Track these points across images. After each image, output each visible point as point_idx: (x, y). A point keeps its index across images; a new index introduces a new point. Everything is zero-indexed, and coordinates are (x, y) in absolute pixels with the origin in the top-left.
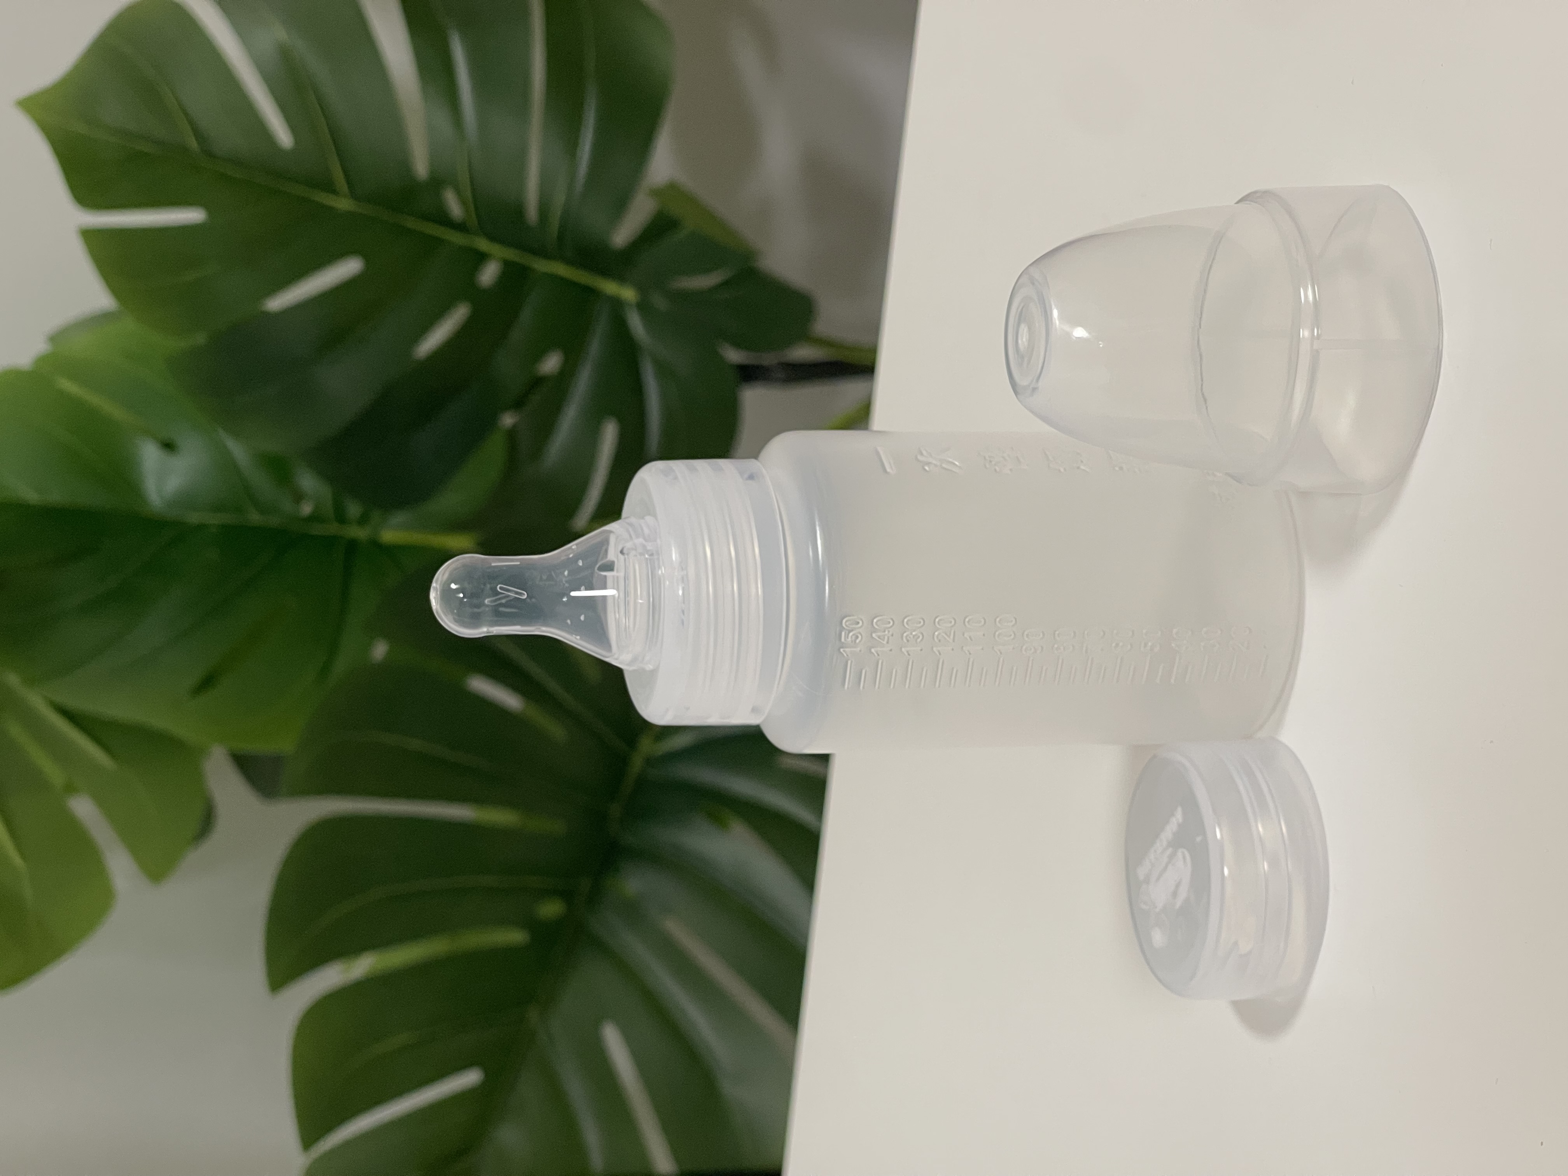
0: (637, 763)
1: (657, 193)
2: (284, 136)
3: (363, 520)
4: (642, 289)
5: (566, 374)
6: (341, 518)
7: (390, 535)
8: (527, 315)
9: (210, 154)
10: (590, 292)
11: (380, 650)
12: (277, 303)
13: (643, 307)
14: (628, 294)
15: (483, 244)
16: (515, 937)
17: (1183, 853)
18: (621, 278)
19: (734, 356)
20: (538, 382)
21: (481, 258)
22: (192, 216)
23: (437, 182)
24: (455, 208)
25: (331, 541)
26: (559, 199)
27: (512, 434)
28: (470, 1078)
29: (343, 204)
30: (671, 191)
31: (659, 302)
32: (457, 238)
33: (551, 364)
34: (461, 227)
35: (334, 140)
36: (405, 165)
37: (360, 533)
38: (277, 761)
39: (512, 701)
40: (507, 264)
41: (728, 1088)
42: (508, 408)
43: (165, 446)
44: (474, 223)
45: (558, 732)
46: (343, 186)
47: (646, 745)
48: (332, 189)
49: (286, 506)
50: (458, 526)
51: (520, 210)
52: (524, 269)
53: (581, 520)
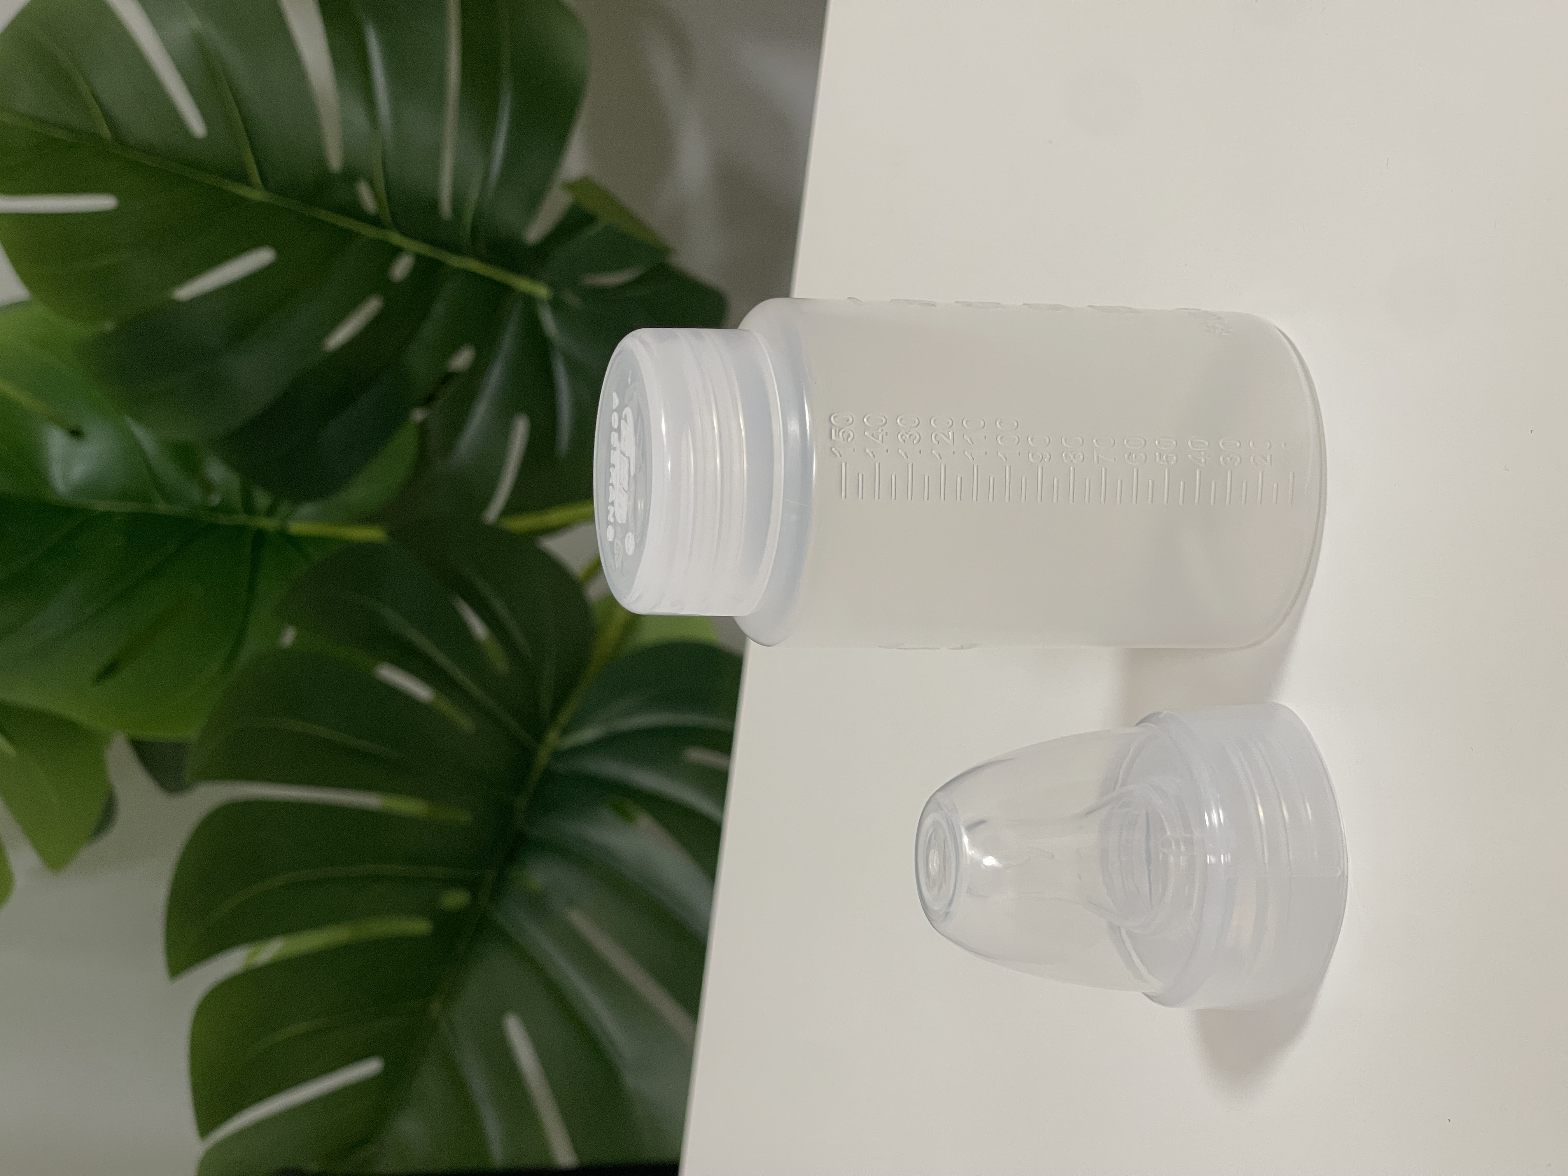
0: (543, 758)
1: (571, 186)
2: (197, 126)
3: (271, 512)
4: (553, 285)
5: (479, 368)
6: (249, 509)
7: (298, 527)
8: (439, 310)
9: (121, 141)
10: (505, 288)
11: (289, 637)
12: (186, 292)
13: (556, 304)
14: (541, 291)
15: (396, 238)
16: (420, 926)
18: (534, 276)
20: (448, 377)
21: (396, 252)
22: (104, 202)
23: (350, 175)
24: (367, 199)
25: (241, 529)
26: (473, 196)
27: (422, 428)
28: (370, 1067)
29: (256, 195)
30: (586, 184)
31: (571, 299)
32: (370, 232)
33: (462, 360)
34: (374, 221)
35: (247, 131)
36: (321, 161)
37: (269, 524)
38: (179, 749)
39: (421, 691)
40: (419, 258)
41: (630, 1080)
42: (418, 404)
43: (71, 433)
44: (386, 216)
45: (465, 723)
46: (256, 178)
47: (553, 739)
48: (245, 180)
49: (195, 494)
50: (366, 519)
51: (434, 204)
52: (438, 264)
53: (492, 514)
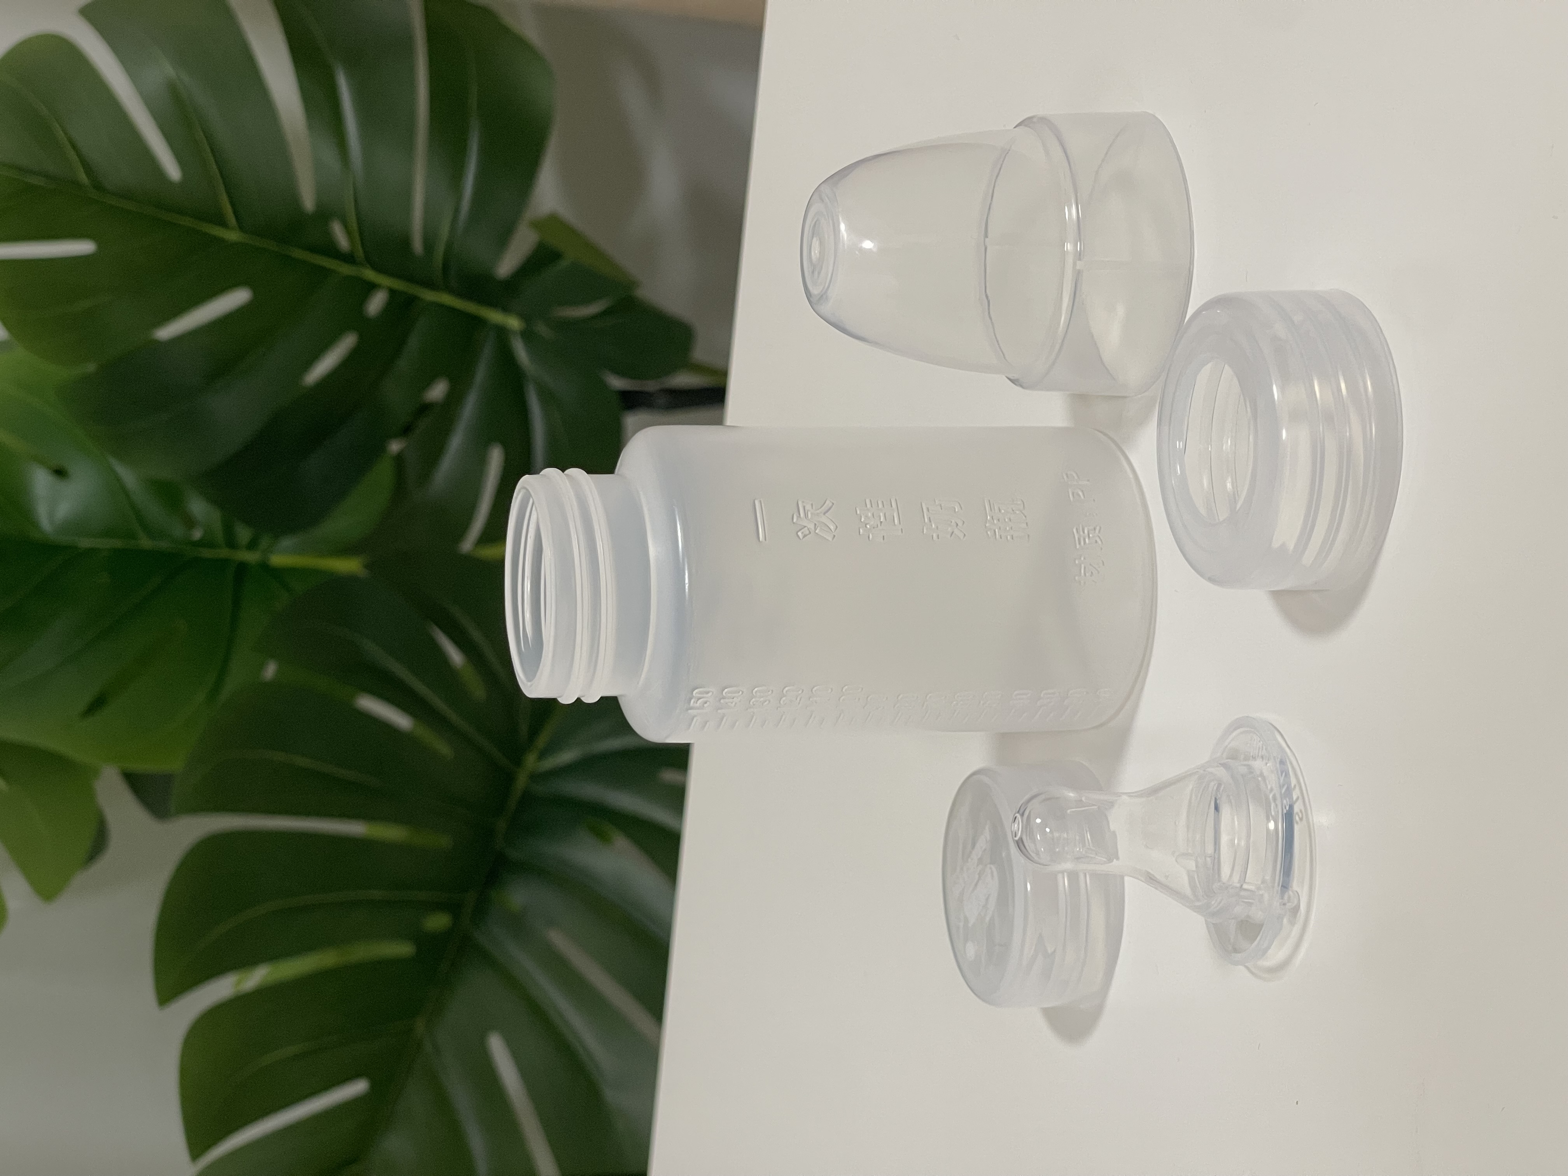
0: (521, 781)
1: (538, 225)
2: (173, 170)
3: (252, 545)
4: (526, 318)
5: (454, 399)
6: (231, 543)
7: (278, 560)
8: (414, 343)
9: (98, 186)
10: (477, 322)
11: (270, 670)
12: (166, 332)
13: (528, 335)
14: (514, 323)
15: (370, 274)
16: (403, 949)
17: (991, 868)
18: (506, 309)
19: (617, 383)
20: (425, 408)
21: (371, 288)
22: (83, 247)
23: (323, 215)
24: (342, 239)
25: (224, 563)
26: (444, 233)
27: (399, 459)
28: (358, 1088)
29: (232, 236)
30: (553, 222)
31: (542, 329)
32: (346, 269)
33: (438, 391)
34: (348, 258)
35: (222, 175)
36: (295, 200)
37: (251, 557)
38: (167, 779)
39: (401, 720)
40: (392, 292)
41: (611, 1096)
42: (395, 436)
43: (54, 471)
44: (360, 253)
45: (443, 748)
46: (232, 219)
47: (531, 760)
48: (222, 223)
49: (178, 531)
50: (346, 550)
51: (405, 243)
52: (411, 300)
53: (467, 545)
